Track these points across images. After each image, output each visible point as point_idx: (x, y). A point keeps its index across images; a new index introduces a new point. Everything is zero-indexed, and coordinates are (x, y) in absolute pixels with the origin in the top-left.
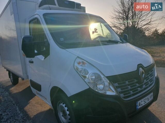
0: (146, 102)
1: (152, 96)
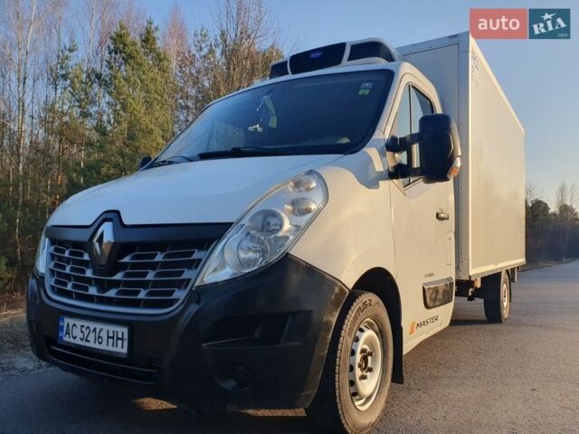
0: (87, 341)
1: (122, 339)
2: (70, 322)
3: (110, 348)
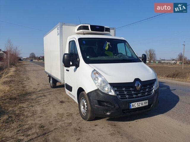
1: (147, 103)
2: (134, 104)
3: (145, 105)
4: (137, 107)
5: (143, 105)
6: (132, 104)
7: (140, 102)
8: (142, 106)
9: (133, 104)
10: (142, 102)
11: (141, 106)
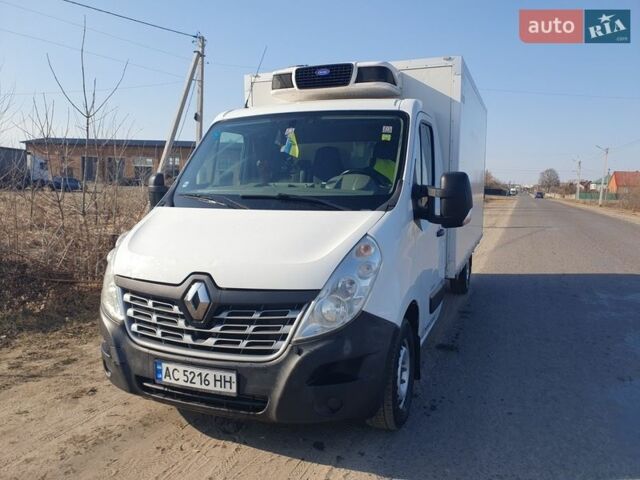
1: (230, 382)
2: (172, 367)
3: (218, 389)
4: (181, 383)
5: (211, 387)
6: (165, 366)
7: (197, 371)
8: (204, 387)
9: (167, 369)
10: (204, 372)
11: (197, 385)
